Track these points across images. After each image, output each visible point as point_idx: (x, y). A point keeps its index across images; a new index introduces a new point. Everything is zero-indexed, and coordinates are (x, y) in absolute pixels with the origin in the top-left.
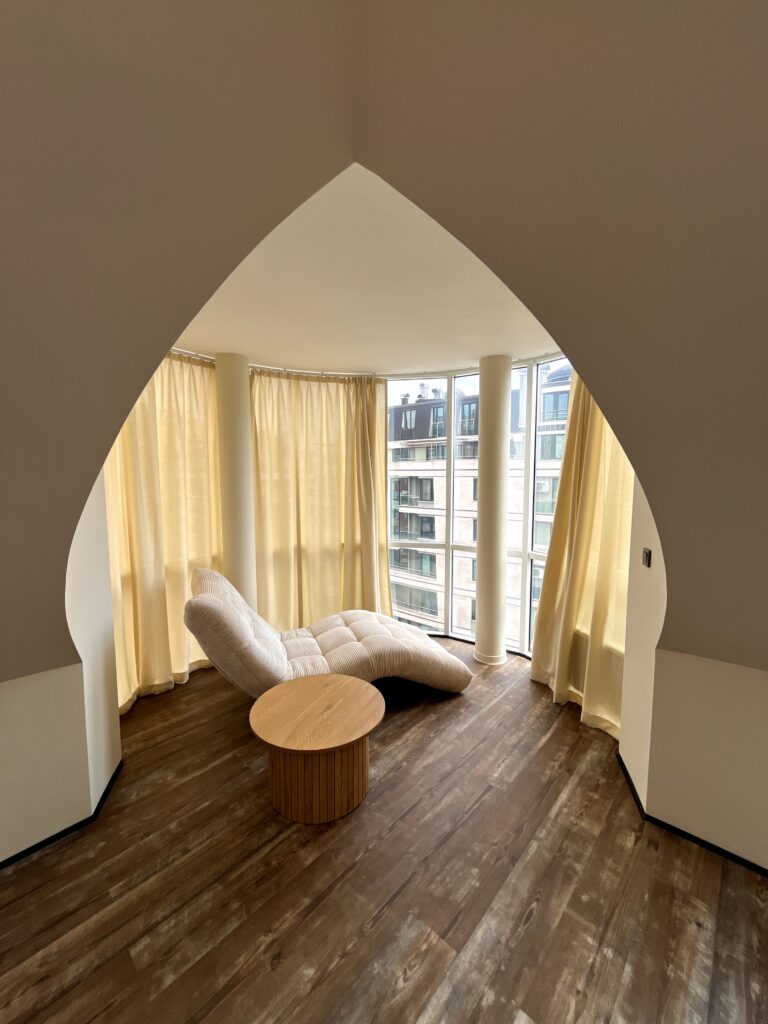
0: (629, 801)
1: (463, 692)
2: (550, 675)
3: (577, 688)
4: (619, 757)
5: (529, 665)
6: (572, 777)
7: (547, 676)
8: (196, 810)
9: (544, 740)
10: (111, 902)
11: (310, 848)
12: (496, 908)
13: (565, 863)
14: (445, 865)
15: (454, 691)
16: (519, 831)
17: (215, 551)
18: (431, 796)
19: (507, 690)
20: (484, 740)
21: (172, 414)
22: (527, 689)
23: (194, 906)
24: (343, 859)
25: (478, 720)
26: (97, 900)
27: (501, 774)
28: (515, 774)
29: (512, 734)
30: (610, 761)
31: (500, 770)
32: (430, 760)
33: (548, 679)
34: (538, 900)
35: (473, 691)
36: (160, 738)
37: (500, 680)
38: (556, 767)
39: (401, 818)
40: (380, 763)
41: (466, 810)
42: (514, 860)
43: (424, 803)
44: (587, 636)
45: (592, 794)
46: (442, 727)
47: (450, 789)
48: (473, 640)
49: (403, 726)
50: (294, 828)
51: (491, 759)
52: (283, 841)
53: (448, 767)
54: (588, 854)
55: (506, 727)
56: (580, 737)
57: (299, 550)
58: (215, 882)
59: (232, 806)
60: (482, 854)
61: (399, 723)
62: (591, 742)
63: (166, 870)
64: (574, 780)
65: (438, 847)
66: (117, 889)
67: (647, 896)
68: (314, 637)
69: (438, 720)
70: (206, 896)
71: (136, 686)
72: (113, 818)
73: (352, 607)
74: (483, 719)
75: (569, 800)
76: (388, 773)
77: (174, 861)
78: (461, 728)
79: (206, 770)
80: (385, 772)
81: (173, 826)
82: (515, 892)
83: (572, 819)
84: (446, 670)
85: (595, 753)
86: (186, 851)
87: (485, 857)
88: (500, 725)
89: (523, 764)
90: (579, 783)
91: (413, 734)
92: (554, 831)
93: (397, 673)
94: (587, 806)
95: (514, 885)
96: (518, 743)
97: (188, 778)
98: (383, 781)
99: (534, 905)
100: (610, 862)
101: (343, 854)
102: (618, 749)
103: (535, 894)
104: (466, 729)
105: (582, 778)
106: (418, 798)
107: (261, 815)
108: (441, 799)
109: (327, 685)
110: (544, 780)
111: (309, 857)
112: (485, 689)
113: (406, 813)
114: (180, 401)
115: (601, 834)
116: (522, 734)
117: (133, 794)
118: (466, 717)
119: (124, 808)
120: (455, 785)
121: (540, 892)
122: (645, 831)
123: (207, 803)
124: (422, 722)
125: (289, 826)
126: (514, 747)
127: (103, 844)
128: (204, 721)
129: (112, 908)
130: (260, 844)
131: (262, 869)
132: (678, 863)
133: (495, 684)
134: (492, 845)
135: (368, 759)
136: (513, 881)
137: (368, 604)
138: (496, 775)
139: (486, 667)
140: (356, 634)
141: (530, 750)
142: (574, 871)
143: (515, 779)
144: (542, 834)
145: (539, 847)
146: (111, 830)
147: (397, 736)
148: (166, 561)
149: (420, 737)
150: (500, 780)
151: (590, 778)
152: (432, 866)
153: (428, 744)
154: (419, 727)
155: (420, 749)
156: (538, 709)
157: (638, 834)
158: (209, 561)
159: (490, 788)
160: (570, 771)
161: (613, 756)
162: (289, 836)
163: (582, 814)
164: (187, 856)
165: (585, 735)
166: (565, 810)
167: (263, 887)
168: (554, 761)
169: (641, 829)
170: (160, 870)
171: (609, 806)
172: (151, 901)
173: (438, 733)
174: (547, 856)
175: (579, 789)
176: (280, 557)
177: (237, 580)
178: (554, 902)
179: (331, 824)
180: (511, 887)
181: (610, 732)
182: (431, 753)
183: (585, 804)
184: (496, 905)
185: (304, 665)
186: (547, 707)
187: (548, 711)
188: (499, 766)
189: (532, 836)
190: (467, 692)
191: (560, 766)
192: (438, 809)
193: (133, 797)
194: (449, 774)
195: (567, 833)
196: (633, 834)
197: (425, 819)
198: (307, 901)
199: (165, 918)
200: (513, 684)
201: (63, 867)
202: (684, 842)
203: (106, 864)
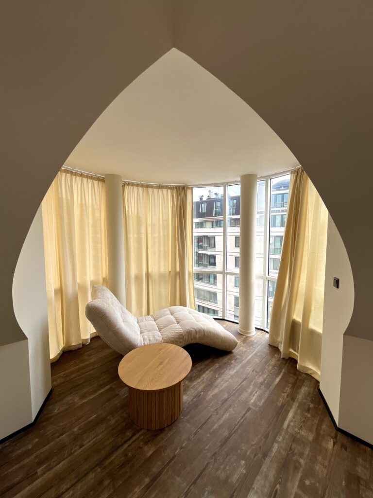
0: (328, 419)
1: (233, 351)
2: (279, 342)
3: (295, 350)
4: (319, 391)
5: (267, 336)
6: (294, 404)
7: (277, 343)
8: (89, 420)
9: (278, 380)
10: (38, 478)
11: (149, 445)
12: (255, 488)
13: (294, 458)
14: (225, 459)
15: (229, 350)
16: (267, 437)
17: (104, 276)
18: (217, 413)
19: (256, 350)
20: (244, 380)
21: (83, 206)
22: (267, 350)
23: (84, 482)
24: (168, 453)
25: (241, 368)
26: (31, 476)
27: (255, 401)
28: (263, 401)
29: (260, 376)
30: (315, 393)
31: (254, 398)
32: (216, 391)
33: (278, 344)
34: (280, 483)
35: (238, 350)
36: (73, 376)
37: (252, 345)
38: (285, 397)
39: (201, 427)
40: (188, 393)
41: (236, 423)
42: (265, 456)
43: (213, 417)
44: (299, 322)
45: (306, 414)
46: (222, 371)
47: (227, 410)
48: (237, 321)
49: (201, 371)
50: (141, 433)
51: (249, 391)
52: (135, 440)
53: (226, 396)
54: (307, 452)
55: (256, 372)
56: (298, 378)
57: (148, 275)
58: (96, 467)
59: (108, 418)
60: (247, 451)
61: (199, 369)
62: (304, 381)
63: (69, 458)
64: (295, 405)
65: (221, 446)
66: (43, 469)
67: (344, 482)
68: (155, 321)
69: (220, 367)
70: (91, 476)
71: (62, 346)
72: (44, 424)
73: (175, 305)
74: (244, 367)
75: (294, 417)
76: (194, 398)
77: (75, 451)
78: (232, 372)
79: (95, 395)
80: (192, 398)
81: (76, 429)
82: (266, 477)
83: (296, 429)
84: (224, 340)
85: (306, 388)
86: (81, 446)
87: (248, 453)
88: (253, 371)
89: (267, 395)
90: (299, 407)
91: (207, 375)
92: (287, 437)
93: (198, 341)
94: (304, 421)
95: (265, 472)
96: (264, 382)
97: (85, 400)
98: (190, 403)
99: (278, 486)
100: (320, 458)
101: (168, 450)
102: (319, 386)
103: (278, 480)
104: (235, 373)
105: (300, 404)
106: (210, 415)
107: (124, 424)
108: (223, 415)
109: (161, 350)
110: (279, 404)
111: (149, 451)
112: (245, 349)
113: (204, 424)
114: (87, 198)
115: (313, 440)
116: (265, 376)
117: (56, 409)
118: (235, 366)
119: (51, 417)
120: (230, 406)
121: (281, 478)
122: (338, 438)
123: (95, 416)
124: (211, 368)
125: (138, 431)
126: (262, 384)
127: (37, 440)
128: (96, 366)
129: (38, 483)
130: (123, 441)
131: (123, 458)
132: (360, 460)
133: (249, 347)
134: (252, 445)
135: (182, 390)
136: (265, 470)
137: (183, 303)
138: (252, 401)
139: (245, 337)
140: (176, 319)
141: (270, 386)
142: (300, 463)
143: (263, 404)
144: (280, 439)
145: (279, 447)
146: (42, 431)
147: (198, 377)
148: (78, 281)
149: (210, 377)
150: (255, 404)
151: (304, 404)
152: (218, 458)
153: (215, 381)
154: (210, 372)
155: (210, 385)
156: (273, 362)
157: (334, 440)
158: (101, 280)
159: (249, 409)
160: (293, 399)
161: (317, 390)
162: (139, 437)
163: (301, 427)
164: (82, 448)
165: (300, 378)
166: (292, 424)
167: (123, 470)
168: (284, 393)
169: (336, 437)
170: (67, 458)
171: (316, 422)
172: (60, 478)
173: (220, 375)
174: (284, 453)
175: (299, 411)
176: (138, 278)
177: (115, 291)
178: (289, 485)
179: (161, 430)
180: (264, 474)
181: (313, 376)
182: (216, 387)
183: (303, 420)
184: (256, 486)
185: (149, 337)
186: (278, 360)
187: (279, 363)
188: (254, 396)
189: (274, 440)
190: (235, 351)
191: (287, 396)
192: (221, 422)
193: (56, 411)
194: (226, 400)
195: (294, 439)
196: (332, 440)
197: (214, 427)
198: (147, 480)
199: (67, 490)
200: (259, 347)
201: (15, 454)
202: (362, 446)
203: (38, 452)
